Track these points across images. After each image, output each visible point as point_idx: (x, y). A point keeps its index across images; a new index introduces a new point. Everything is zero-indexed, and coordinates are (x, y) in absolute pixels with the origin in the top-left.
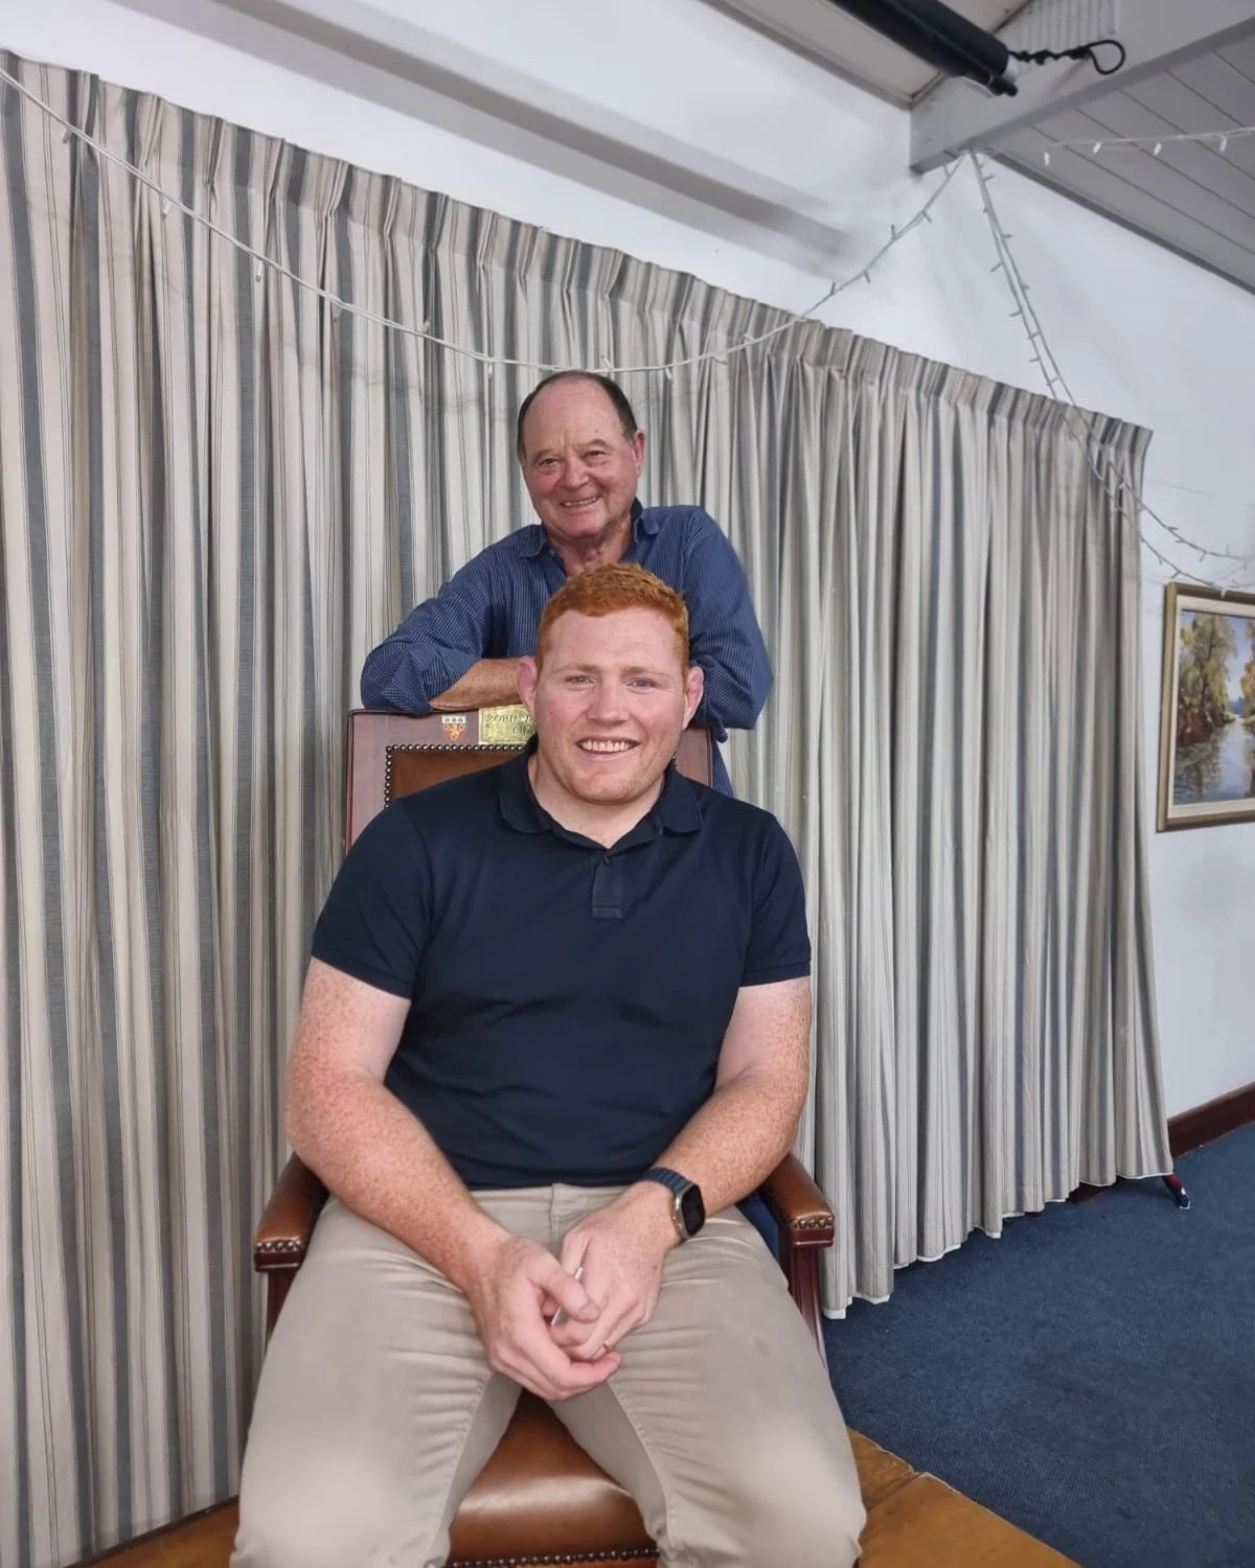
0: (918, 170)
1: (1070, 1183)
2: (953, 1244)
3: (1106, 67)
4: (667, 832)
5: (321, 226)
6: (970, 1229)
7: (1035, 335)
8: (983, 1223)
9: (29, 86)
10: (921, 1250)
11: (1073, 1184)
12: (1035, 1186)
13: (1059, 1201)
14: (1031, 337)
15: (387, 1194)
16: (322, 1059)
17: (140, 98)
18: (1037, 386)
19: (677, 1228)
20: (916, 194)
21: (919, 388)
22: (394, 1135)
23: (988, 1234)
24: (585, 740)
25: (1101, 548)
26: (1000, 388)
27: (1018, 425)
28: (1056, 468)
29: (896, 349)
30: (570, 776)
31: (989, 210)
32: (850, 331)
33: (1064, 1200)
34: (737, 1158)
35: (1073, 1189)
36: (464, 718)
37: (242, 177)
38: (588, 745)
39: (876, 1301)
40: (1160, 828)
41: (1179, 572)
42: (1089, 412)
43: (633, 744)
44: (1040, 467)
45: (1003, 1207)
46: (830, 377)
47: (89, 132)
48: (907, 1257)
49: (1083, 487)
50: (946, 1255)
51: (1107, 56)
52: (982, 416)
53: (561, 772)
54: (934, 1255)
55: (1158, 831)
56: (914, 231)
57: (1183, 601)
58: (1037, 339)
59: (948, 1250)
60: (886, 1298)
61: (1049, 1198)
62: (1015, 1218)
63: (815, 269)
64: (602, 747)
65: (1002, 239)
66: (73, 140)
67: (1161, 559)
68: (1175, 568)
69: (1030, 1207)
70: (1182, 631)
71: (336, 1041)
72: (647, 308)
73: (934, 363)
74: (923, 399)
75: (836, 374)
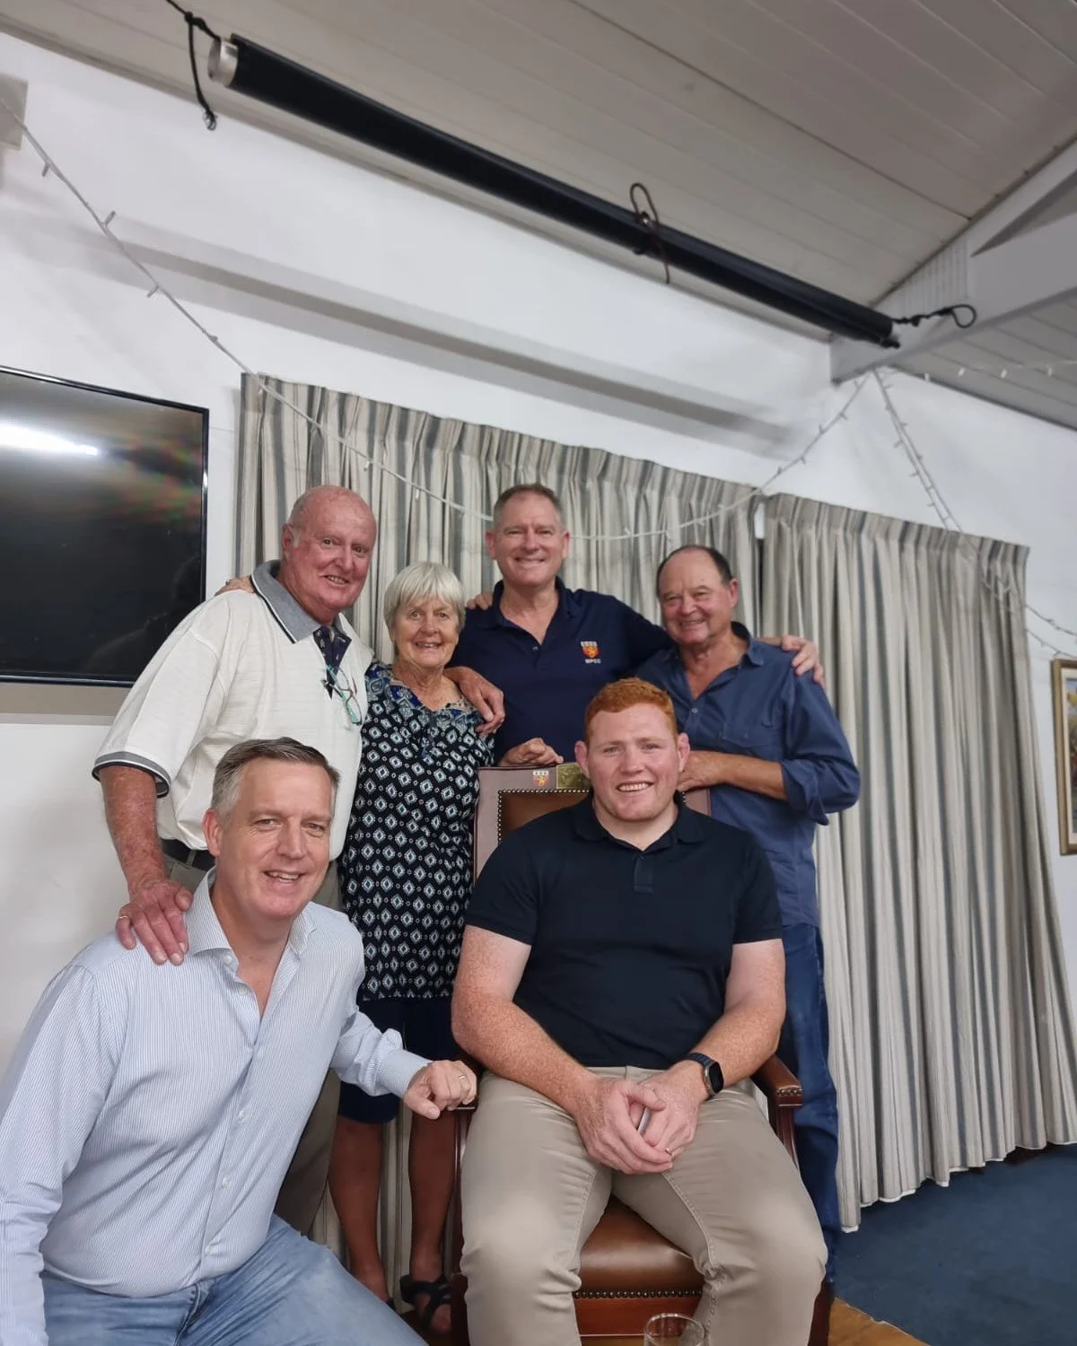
0: (837, 381)
1: (1007, 1145)
2: (908, 1189)
3: (964, 323)
4: (680, 841)
5: (444, 459)
6: (922, 1178)
7: (930, 488)
8: (933, 1173)
9: (287, 398)
10: (881, 1192)
11: (1009, 1145)
12: (976, 1144)
13: (998, 1160)
14: (927, 490)
15: (523, 1058)
16: (474, 987)
17: (347, 398)
18: (935, 522)
19: (706, 1087)
20: (838, 398)
21: (845, 529)
22: (522, 1026)
23: (938, 1183)
24: (621, 785)
25: (995, 635)
26: (907, 525)
27: (923, 549)
28: (955, 578)
29: (826, 504)
30: (615, 807)
31: (890, 407)
32: (791, 495)
33: (1002, 1160)
34: (742, 1048)
35: (1010, 1151)
36: (547, 772)
37: (402, 436)
38: (623, 788)
39: (848, 1231)
40: (1064, 851)
41: (1059, 652)
42: (976, 537)
43: (650, 784)
44: (942, 579)
45: (949, 1164)
46: (780, 528)
47: (318, 421)
48: (870, 1197)
49: (977, 592)
50: (903, 1198)
51: (965, 316)
52: (895, 544)
53: (609, 807)
54: (892, 1197)
55: (1062, 854)
56: (837, 425)
57: (1066, 673)
58: (932, 491)
59: (904, 1194)
60: (856, 1229)
61: (989, 1157)
62: (961, 1173)
63: (765, 453)
64: (632, 788)
65: (901, 426)
66: (310, 425)
67: (1043, 643)
68: (1055, 649)
69: (972, 1163)
70: (1069, 697)
71: (480, 976)
72: (622, 485)
73: (856, 511)
74: (849, 536)
75: (784, 524)
